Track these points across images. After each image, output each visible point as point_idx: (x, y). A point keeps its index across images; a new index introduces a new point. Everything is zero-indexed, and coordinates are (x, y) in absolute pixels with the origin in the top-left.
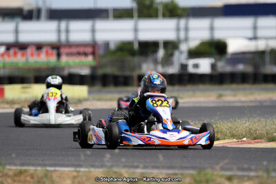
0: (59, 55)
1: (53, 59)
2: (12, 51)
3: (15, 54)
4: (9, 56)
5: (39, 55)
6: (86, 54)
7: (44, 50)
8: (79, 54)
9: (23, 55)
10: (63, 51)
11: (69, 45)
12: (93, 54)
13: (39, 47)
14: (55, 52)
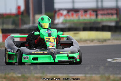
0: (97, 15)
1: (93, 18)
2: (70, 14)
3: (72, 15)
4: (69, 16)
5: (85, 15)
6: (112, 14)
7: (88, 12)
8: (109, 14)
9: (77, 15)
10: (99, 12)
11: (103, 9)
12: (117, 14)
13: (86, 11)
14: (95, 13)
